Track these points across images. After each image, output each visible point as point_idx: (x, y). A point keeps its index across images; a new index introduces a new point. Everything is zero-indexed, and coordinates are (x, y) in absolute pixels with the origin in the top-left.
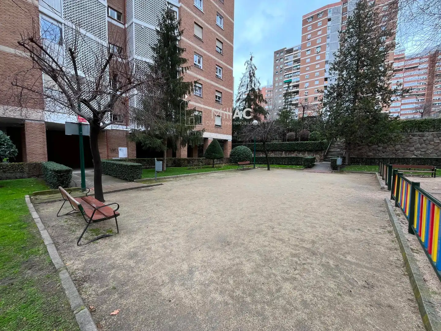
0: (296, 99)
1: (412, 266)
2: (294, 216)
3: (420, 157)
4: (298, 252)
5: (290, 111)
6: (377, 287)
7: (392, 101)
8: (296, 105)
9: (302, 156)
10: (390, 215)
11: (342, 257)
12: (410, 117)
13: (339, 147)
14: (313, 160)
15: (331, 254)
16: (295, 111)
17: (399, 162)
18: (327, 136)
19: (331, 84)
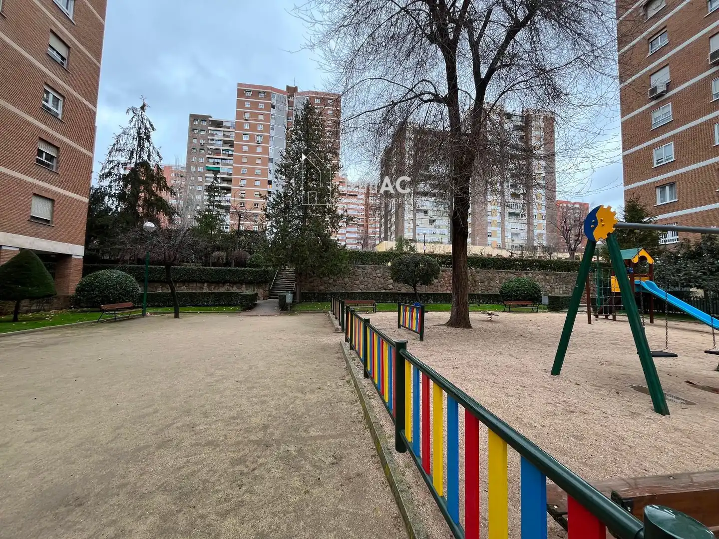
0: (227, 199)
1: (371, 415)
2: (231, 393)
3: (365, 291)
4: (242, 454)
5: (216, 216)
6: (345, 457)
7: (340, 227)
8: (227, 209)
9: (238, 291)
10: (347, 362)
11: (304, 434)
12: (354, 247)
13: (288, 278)
14: (255, 297)
15: (292, 436)
16: (225, 219)
17: (348, 297)
18: (273, 262)
19: (277, 191)
